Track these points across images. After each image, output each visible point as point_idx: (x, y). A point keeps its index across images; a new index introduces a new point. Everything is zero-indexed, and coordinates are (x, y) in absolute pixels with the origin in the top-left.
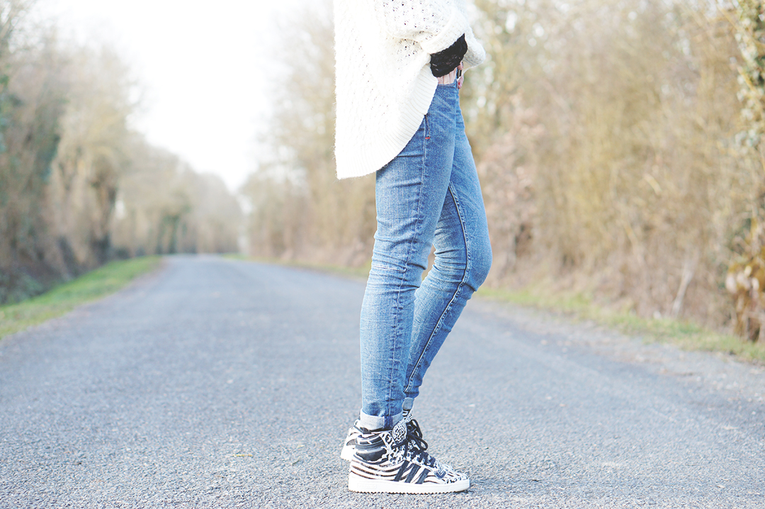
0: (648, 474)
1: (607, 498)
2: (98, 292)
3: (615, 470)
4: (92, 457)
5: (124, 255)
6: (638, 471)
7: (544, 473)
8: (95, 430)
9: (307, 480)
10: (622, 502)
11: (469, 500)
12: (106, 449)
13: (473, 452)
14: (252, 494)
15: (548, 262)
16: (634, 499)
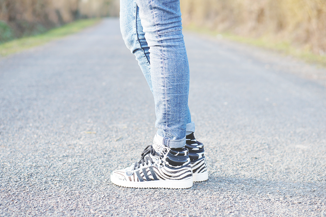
0: (323, 155)
1: (299, 174)
2: (65, 34)
3: (303, 152)
4: (9, 129)
5: (86, 17)
6: (317, 152)
7: (261, 152)
8: (20, 111)
9: (121, 153)
10: (308, 177)
11: (214, 173)
12: (19, 123)
13: (222, 136)
14: (85, 162)
15: (271, 25)
16: (315, 176)
